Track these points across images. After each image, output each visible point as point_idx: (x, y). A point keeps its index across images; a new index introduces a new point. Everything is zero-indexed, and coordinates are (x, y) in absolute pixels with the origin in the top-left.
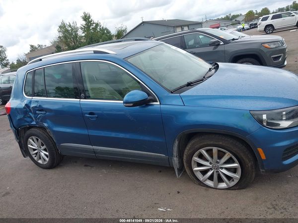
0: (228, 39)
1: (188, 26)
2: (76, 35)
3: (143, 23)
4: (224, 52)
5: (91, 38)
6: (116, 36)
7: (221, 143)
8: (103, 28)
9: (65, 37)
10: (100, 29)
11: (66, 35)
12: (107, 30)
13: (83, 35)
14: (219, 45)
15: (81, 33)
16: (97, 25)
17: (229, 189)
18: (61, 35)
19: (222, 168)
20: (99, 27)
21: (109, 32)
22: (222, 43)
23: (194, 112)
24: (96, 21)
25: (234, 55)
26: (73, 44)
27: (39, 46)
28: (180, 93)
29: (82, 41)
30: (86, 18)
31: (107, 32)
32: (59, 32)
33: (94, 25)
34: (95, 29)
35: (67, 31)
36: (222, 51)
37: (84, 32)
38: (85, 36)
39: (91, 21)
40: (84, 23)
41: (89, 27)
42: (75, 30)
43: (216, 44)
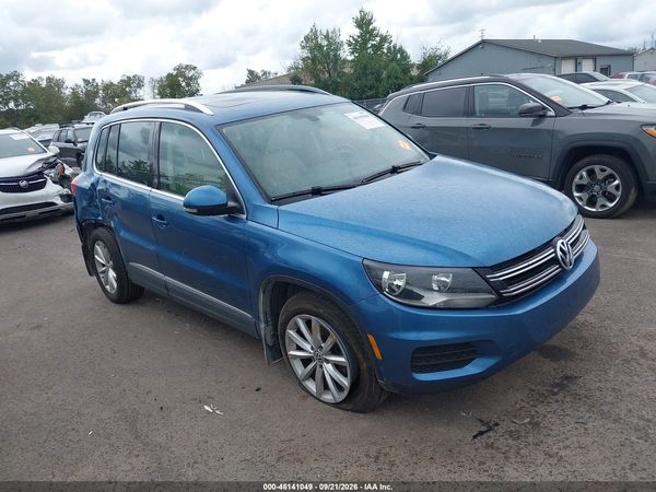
0: (566, 106)
1: (594, 58)
2: (336, 57)
3: (483, 42)
4: (552, 133)
5: (365, 65)
6: (419, 67)
7: (321, 311)
8: (394, 47)
9: (314, 59)
10: (389, 49)
11: (315, 56)
12: (403, 52)
13: (350, 58)
14: (544, 116)
15: (346, 54)
16: (384, 39)
17: (337, 405)
18: (306, 54)
19: (328, 361)
20: (386, 45)
21: (405, 57)
22: (552, 113)
23: (293, 245)
24: (383, 32)
25: (574, 145)
26: (327, 75)
27: (265, 73)
28: (280, 205)
29: (346, 70)
30: (364, 23)
31: (402, 56)
32: (303, 47)
33: (378, 39)
34: (378, 47)
35: (320, 47)
36: (547, 131)
37: (353, 53)
38: (352, 61)
39: (374, 29)
40: (357, 32)
41: (365, 42)
42: (334, 46)
43: (538, 114)
